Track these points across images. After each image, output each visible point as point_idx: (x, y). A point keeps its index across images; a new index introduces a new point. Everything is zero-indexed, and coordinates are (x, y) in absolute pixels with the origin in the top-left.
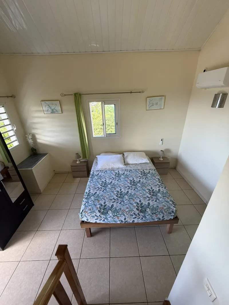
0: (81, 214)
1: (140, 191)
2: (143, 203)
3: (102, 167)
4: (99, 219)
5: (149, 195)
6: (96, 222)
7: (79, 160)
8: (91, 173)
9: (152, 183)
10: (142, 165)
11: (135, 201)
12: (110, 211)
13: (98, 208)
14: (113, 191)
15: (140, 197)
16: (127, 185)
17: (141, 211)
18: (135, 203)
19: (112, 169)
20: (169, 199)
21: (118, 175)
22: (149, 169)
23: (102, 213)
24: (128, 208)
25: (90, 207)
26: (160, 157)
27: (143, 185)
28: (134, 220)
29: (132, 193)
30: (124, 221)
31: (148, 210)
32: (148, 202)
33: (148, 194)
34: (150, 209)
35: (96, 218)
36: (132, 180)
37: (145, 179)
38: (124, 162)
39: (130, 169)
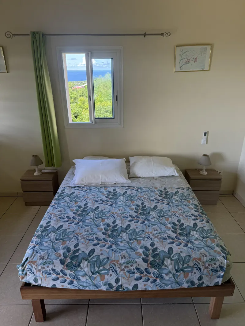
0: (23, 266)
1: (154, 225)
2: (158, 247)
3: (82, 180)
4: (61, 279)
5: (172, 234)
6: (55, 285)
7: (40, 171)
8: (59, 191)
9: (180, 211)
10: (163, 180)
11: (141, 245)
12: (86, 263)
13: (60, 256)
14: (97, 223)
15: (153, 238)
16: (128, 214)
17: (152, 265)
18: (141, 248)
19: (102, 186)
20: (214, 242)
21: (113, 196)
22: (176, 188)
23: (67, 266)
24: (123, 257)
25: (43, 253)
26: (202, 170)
27: (162, 214)
28: (137, 285)
29: (137, 228)
30: (114, 284)
31: (168, 262)
32: (170, 246)
33: (170, 232)
34: (171, 260)
35: (54, 276)
36: (141, 205)
37: (168, 204)
38: (129, 173)
39: (139, 185)
